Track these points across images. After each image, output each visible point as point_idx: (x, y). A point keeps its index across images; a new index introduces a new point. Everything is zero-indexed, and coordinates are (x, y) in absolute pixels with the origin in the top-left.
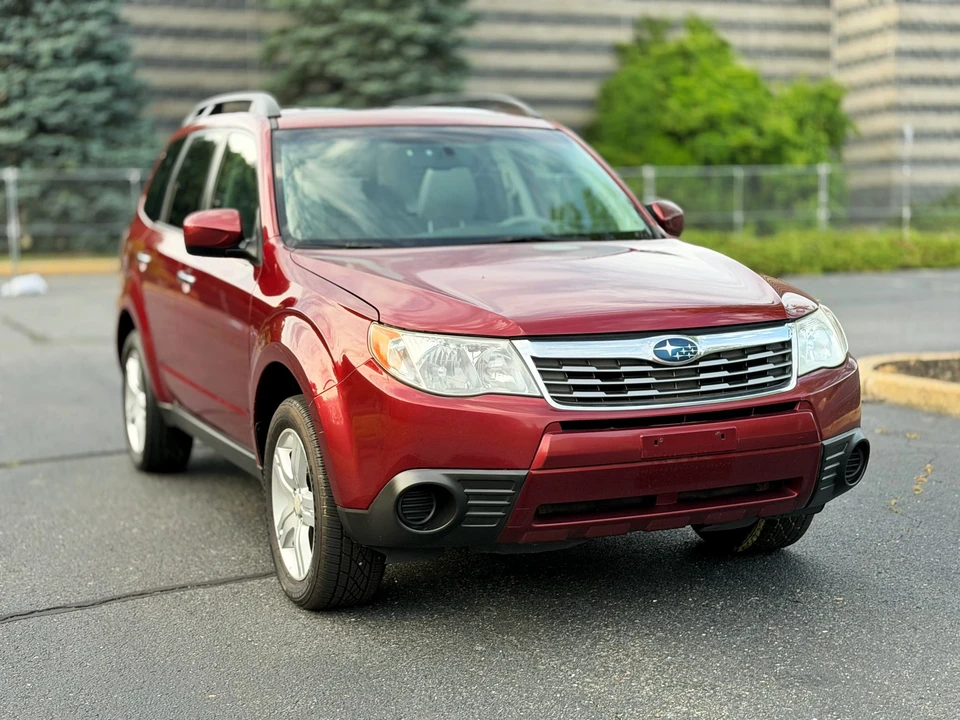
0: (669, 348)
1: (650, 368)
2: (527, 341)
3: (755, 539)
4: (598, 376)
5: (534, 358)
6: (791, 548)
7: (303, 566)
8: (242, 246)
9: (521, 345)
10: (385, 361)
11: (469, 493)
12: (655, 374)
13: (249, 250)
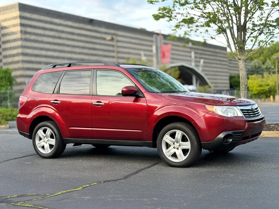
0: (252, 107)
4: (247, 112)
5: (241, 110)
7: (182, 158)
8: (137, 94)
9: (238, 107)
10: (213, 111)
11: (235, 135)
12: (251, 112)
13: (138, 94)
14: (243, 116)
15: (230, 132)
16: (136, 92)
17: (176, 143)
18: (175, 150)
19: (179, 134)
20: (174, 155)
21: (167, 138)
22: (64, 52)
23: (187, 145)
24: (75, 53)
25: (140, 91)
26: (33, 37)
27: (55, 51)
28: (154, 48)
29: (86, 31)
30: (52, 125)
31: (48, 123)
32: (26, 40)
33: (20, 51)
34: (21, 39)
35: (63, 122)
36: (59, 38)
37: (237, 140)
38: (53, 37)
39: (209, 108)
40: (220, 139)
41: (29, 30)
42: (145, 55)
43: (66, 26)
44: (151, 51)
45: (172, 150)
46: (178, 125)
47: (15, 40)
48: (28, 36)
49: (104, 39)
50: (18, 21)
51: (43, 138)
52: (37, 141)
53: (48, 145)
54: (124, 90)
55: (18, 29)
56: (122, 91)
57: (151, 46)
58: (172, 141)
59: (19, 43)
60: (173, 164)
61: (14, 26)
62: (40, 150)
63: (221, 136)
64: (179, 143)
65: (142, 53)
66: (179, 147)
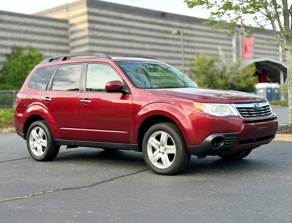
0: (256, 105)
1: (254, 110)
2: (234, 104)
3: (242, 155)
4: (246, 111)
5: (236, 108)
6: (244, 158)
7: (167, 164)
8: (123, 89)
9: (233, 105)
10: (201, 110)
11: (226, 139)
12: (254, 111)
13: (125, 90)
14: (239, 116)
15: (221, 135)
16: (122, 87)
17: (161, 147)
18: (161, 155)
19: (164, 136)
20: (160, 161)
21: (152, 141)
22: (133, 48)
23: (172, 149)
24: (145, 49)
25: (127, 86)
26: (101, 34)
27: (124, 47)
28: (234, 43)
29: (158, 25)
30: (44, 124)
31: (40, 122)
32: (94, 37)
33: (87, 48)
34: (89, 36)
35: (54, 121)
36: (129, 34)
37: (231, 144)
38: (123, 33)
39: (197, 105)
40: (208, 142)
41: (97, 26)
42: (223, 50)
43: (136, 21)
44: (231, 45)
45: (158, 155)
46: (163, 125)
47: (83, 38)
48: (95, 33)
49: (170, 33)
50: (86, 17)
51: (37, 139)
52: (31, 143)
53: (41, 147)
54: (108, 85)
55: (86, 25)
56: (106, 87)
57: (231, 40)
58: (157, 144)
59: (86, 41)
60: (158, 171)
61: (82, 22)
62: (34, 151)
63: (210, 138)
64: (165, 147)
65: (220, 47)
66: (164, 151)
